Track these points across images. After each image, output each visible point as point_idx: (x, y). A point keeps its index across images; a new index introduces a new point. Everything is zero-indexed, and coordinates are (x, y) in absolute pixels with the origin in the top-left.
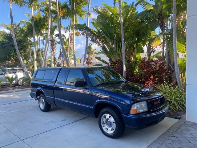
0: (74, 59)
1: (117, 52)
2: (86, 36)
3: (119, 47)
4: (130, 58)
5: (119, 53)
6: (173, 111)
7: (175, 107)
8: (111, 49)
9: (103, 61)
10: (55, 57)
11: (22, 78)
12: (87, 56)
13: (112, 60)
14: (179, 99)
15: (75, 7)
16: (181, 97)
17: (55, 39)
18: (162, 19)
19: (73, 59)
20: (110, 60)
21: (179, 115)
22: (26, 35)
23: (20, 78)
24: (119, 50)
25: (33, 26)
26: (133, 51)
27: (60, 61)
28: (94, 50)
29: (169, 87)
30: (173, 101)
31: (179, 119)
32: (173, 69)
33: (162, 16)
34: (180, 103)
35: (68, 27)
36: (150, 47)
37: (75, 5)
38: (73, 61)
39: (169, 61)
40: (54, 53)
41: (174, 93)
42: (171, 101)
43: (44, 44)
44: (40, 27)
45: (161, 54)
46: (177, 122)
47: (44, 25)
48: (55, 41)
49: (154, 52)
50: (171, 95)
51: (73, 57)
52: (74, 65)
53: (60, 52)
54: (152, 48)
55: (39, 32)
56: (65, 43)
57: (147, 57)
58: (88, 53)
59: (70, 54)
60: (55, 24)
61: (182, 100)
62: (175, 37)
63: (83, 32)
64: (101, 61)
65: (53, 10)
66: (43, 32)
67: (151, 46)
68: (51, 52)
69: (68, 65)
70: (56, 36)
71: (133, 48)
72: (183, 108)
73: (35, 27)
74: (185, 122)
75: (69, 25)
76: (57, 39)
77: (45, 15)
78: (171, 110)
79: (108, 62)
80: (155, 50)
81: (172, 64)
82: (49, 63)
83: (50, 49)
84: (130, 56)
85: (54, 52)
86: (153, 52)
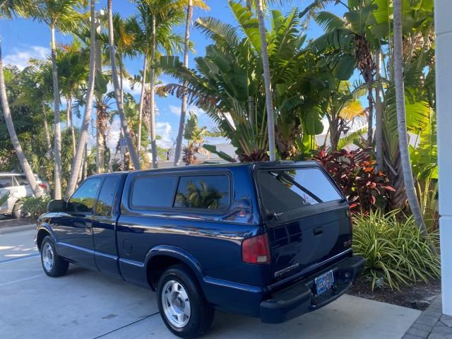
0: (154, 151)
1: (255, 133)
2: (178, 92)
3: (260, 120)
4: (287, 146)
5: (261, 134)
6: (402, 285)
7: (408, 273)
8: (241, 126)
9: (222, 155)
10: (108, 146)
11: (23, 199)
12: (185, 143)
13: (244, 152)
14: (415, 251)
15: (154, 28)
16: (420, 244)
17: (108, 104)
18: (366, 48)
19: (150, 151)
20: (240, 152)
21: (420, 297)
22: (39, 94)
23: (19, 200)
24: (259, 127)
26: (295, 130)
27: (118, 157)
28: (202, 129)
29: (389, 220)
30: (401, 258)
31: (423, 307)
32: (396, 174)
33: (366, 42)
34: (420, 262)
35: (140, 75)
36: (338, 120)
37: (154, 24)
38: (150, 156)
39: (386, 152)
40: (104, 136)
41: (403, 235)
42: (396, 258)
43: (79, 116)
44: (72, 76)
45: (365, 137)
46: (419, 318)
47: (84, 71)
48: (106, 107)
49: (347, 130)
50: (396, 240)
51: (150, 147)
52: (152, 165)
54: (342, 123)
55: (68, 88)
56: (131, 114)
57: (329, 144)
58: (188, 136)
59: (142, 139)
61: (423, 254)
62: (401, 92)
64: (216, 155)
65: (103, 35)
67: (338, 117)
68: (98, 134)
69: (137, 165)
70: (111, 95)
71: (294, 124)
72: (427, 277)
73: (58, 74)
74: (441, 318)
78: (397, 281)
79: (235, 156)
80: (349, 128)
81: (393, 162)
82: (93, 162)
83: (95, 126)
84: (287, 142)
85: (106, 134)
86: (345, 132)
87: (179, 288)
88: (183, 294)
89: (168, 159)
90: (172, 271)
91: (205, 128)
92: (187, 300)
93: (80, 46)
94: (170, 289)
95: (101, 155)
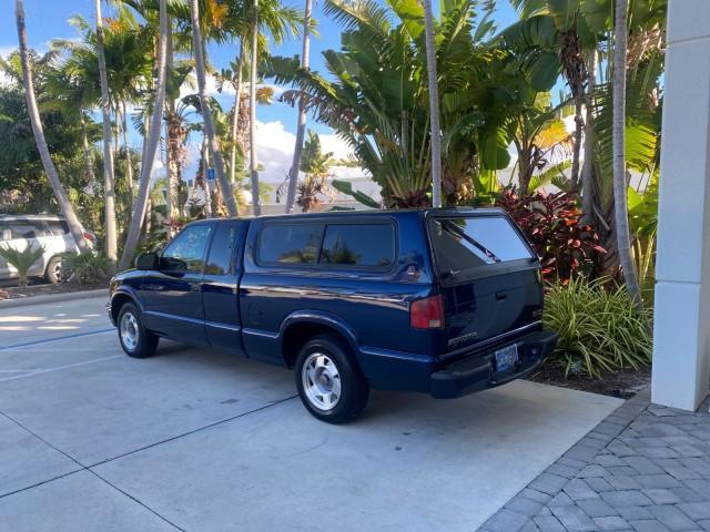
0: (255, 188)
1: (410, 165)
2: (300, 103)
3: (418, 146)
4: (455, 185)
5: (418, 166)
8: (391, 155)
9: (360, 197)
10: (183, 179)
11: (61, 255)
12: (303, 177)
13: (393, 193)
17: (183, 114)
19: (247, 188)
20: (386, 193)
22: (77, 98)
23: (55, 256)
24: (417, 156)
25: (103, 64)
27: (199, 195)
28: (327, 157)
29: (594, 290)
32: (608, 228)
35: (231, 69)
36: (530, 149)
38: (247, 196)
40: (179, 165)
43: (143, 132)
44: (125, 69)
47: (142, 60)
48: (181, 119)
49: (543, 165)
51: (247, 181)
52: (252, 211)
53: (202, 162)
54: (536, 154)
55: (122, 85)
56: (220, 131)
58: (306, 168)
59: (237, 170)
60: (181, 58)
62: (620, 114)
63: (288, 87)
64: (351, 198)
65: (176, 6)
66: (138, 87)
67: (532, 146)
68: (168, 160)
70: (186, 101)
71: (467, 152)
73: (108, 66)
75: (232, 64)
76: (191, 115)
77: (144, 23)
79: (378, 198)
81: (605, 211)
82: (162, 202)
83: (165, 148)
84: (456, 180)
85: (180, 160)
86: (540, 167)
87: (326, 362)
88: (332, 370)
89: (278, 201)
90: (316, 343)
91: (331, 154)
92: (337, 376)
93: (137, 21)
94: (314, 364)
95: (173, 193)
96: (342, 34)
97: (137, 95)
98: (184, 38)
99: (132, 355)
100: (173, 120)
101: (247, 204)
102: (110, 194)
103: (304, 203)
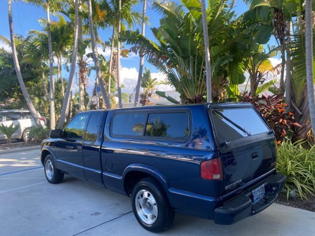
0: (120, 95)
1: (195, 83)
2: (140, 53)
4: (218, 92)
5: (199, 83)
8: (184, 78)
9: (169, 99)
10: (87, 92)
11: (29, 128)
12: (142, 90)
13: (186, 97)
15: (120, 7)
17: (87, 62)
19: (116, 96)
20: (183, 97)
22: (38, 55)
23: (26, 129)
25: (50, 39)
26: (223, 81)
27: (95, 100)
28: (154, 80)
32: (300, 113)
35: (109, 41)
36: (257, 74)
37: (120, 4)
38: (117, 99)
40: (85, 85)
43: (68, 70)
44: (61, 42)
45: (278, 86)
47: (69, 38)
48: (86, 64)
51: (117, 92)
52: (118, 106)
53: (96, 84)
54: (260, 76)
55: (59, 49)
56: (103, 69)
58: (144, 86)
59: (111, 87)
60: (86, 37)
63: (134, 45)
64: (166, 100)
65: (83, 12)
66: (67, 50)
68: (80, 83)
69: (108, 105)
70: (88, 56)
71: (223, 76)
73: (53, 41)
75: (110, 39)
76: (90, 61)
77: (70, 21)
79: (178, 99)
80: (264, 79)
82: (76, 103)
83: (78, 77)
84: (218, 90)
85: (85, 83)
86: (262, 82)
87: (149, 195)
88: (152, 200)
89: (130, 102)
90: (143, 183)
91: (156, 79)
92: (155, 204)
93: (66, 20)
94: (142, 196)
95: (82, 98)
96: (160, 20)
97: (65, 54)
98: (87, 27)
99: (50, 182)
100: (82, 64)
101: (117, 103)
102: (52, 100)
103: (143, 102)
